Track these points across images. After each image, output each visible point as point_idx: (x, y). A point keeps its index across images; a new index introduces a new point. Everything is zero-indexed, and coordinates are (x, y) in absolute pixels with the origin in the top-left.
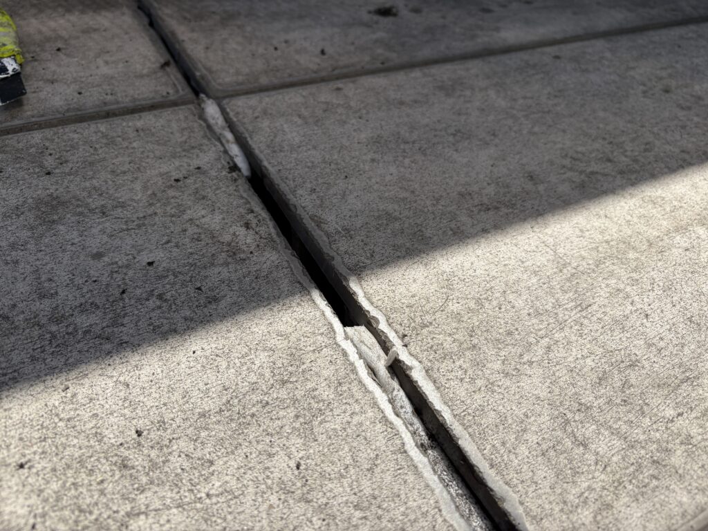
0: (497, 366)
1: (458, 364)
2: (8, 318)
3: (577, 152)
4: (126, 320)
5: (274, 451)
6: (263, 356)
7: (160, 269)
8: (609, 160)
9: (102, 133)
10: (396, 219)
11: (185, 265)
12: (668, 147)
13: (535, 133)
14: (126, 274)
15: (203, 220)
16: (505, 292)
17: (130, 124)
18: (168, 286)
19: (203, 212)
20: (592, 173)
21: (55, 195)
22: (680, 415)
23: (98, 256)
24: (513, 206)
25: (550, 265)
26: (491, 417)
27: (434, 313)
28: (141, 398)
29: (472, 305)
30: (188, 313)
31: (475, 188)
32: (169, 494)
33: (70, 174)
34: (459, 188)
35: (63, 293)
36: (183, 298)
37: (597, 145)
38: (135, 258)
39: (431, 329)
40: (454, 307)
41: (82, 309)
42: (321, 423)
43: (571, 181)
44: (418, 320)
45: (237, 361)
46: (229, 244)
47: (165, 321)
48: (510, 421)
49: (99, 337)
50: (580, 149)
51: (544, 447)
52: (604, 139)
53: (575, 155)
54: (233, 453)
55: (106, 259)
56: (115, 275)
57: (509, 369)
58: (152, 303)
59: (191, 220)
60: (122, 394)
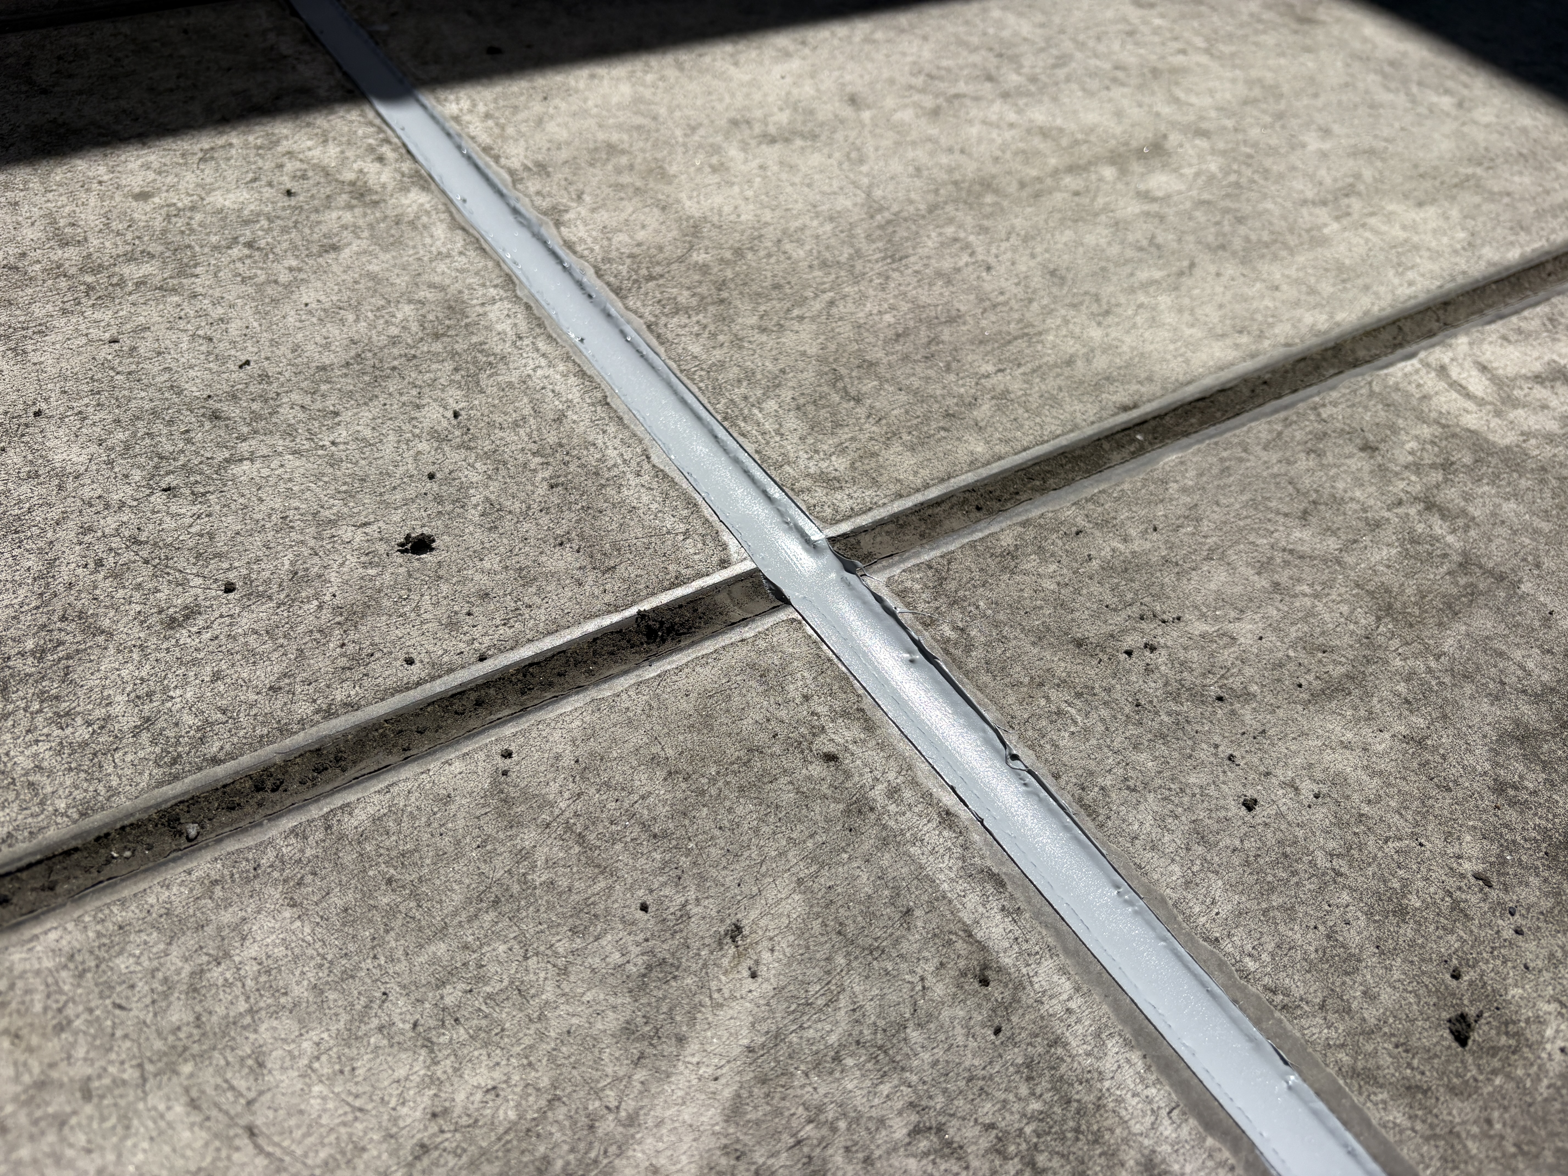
0: (754, 320)
1: (694, 319)
2: (17, 268)
3: (939, 68)
4: (199, 270)
5: (424, 402)
6: (407, 310)
7: (246, 212)
8: (990, 78)
9: (126, 36)
10: (623, 152)
11: (284, 208)
12: (1093, 62)
13: (874, 41)
14: (191, 218)
15: (310, 154)
16: (779, 241)
17: (172, 22)
18: (260, 233)
19: (310, 143)
20: (957, 96)
21: (60, 121)
22: (1000, 370)
23: (143, 196)
24: (814, 137)
25: (857, 210)
26: (733, 372)
27: (669, 264)
28: (233, 352)
29: (728, 255)
30: (294, 263)
31: (758, 114)
32: (281, 442)
33: (80, 93)
34: (732, 114)
35: (94, 242)
36: (285, 245)
37: (976, 58)
38: (202, 199)
39: (661, 281)
40: (700, 257)
41: (130, 258)
42: (490, 376)
43: (917, 105)
44: (644, 272)
45: (369, 314)
46: (353, 184)
47: (259, 272)
48: (759, 377)
49: (161, 288)
50: (945, 63)
51: (802, 401)
52: (991, 49)
53: (935, 72)
54: (366, 404)
55: (156, 200)
56: (174, 220)
57: (770, 325)
58: (235, 252)
59: (289, 153)
60: (203, 348)
